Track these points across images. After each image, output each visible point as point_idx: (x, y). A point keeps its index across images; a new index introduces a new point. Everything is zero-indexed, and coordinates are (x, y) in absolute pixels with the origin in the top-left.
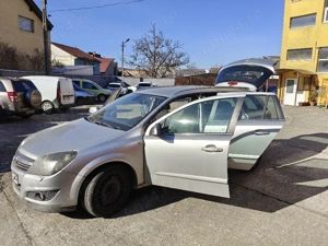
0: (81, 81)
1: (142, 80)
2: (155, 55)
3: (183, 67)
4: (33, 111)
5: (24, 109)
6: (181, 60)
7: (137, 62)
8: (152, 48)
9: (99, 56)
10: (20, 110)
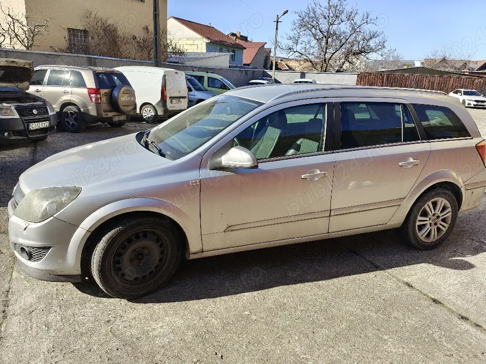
0: (206, 75)
1: (303, 75)
2: (328, 35)
3: (373, 56)
4: (123, 118)
5: (110, 114)
6: (372, 43)
7: (299, 48)
8: (324, 26)
9: (245, 39)
10: (104, 115)
